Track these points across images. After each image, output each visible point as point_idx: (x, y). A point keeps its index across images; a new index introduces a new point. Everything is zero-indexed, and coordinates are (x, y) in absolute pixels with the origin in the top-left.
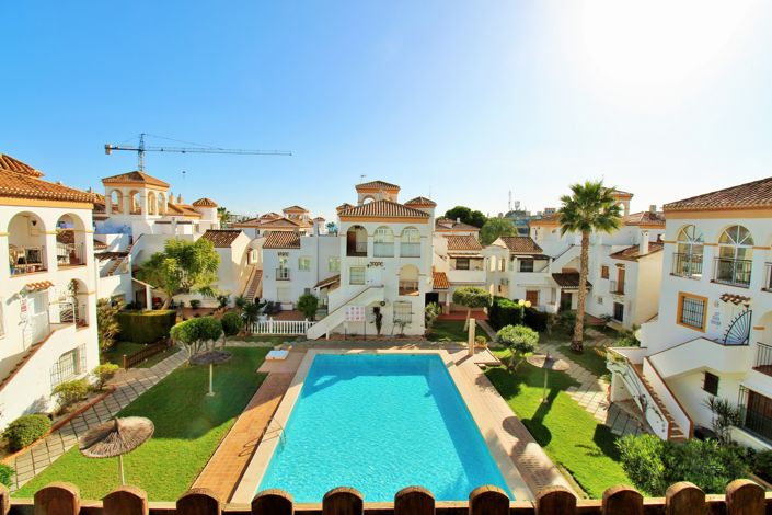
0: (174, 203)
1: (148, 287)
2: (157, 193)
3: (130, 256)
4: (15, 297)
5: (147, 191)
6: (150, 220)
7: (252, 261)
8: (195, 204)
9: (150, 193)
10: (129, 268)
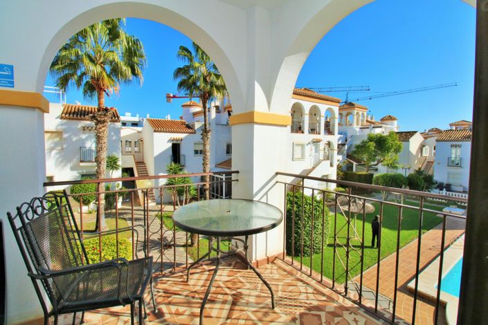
0: (369, 120)
1: (355, 163)
2: (360, 113)
3: (346, 146)
4: (309, 143)
5: (356, 112)
6: (357, 128)
7: (424, 155)
8: (382, 120)
9: (357, 113)
10: (345, 152)
